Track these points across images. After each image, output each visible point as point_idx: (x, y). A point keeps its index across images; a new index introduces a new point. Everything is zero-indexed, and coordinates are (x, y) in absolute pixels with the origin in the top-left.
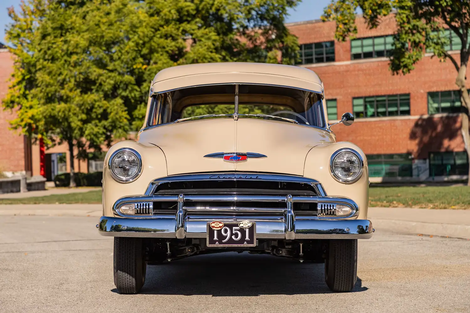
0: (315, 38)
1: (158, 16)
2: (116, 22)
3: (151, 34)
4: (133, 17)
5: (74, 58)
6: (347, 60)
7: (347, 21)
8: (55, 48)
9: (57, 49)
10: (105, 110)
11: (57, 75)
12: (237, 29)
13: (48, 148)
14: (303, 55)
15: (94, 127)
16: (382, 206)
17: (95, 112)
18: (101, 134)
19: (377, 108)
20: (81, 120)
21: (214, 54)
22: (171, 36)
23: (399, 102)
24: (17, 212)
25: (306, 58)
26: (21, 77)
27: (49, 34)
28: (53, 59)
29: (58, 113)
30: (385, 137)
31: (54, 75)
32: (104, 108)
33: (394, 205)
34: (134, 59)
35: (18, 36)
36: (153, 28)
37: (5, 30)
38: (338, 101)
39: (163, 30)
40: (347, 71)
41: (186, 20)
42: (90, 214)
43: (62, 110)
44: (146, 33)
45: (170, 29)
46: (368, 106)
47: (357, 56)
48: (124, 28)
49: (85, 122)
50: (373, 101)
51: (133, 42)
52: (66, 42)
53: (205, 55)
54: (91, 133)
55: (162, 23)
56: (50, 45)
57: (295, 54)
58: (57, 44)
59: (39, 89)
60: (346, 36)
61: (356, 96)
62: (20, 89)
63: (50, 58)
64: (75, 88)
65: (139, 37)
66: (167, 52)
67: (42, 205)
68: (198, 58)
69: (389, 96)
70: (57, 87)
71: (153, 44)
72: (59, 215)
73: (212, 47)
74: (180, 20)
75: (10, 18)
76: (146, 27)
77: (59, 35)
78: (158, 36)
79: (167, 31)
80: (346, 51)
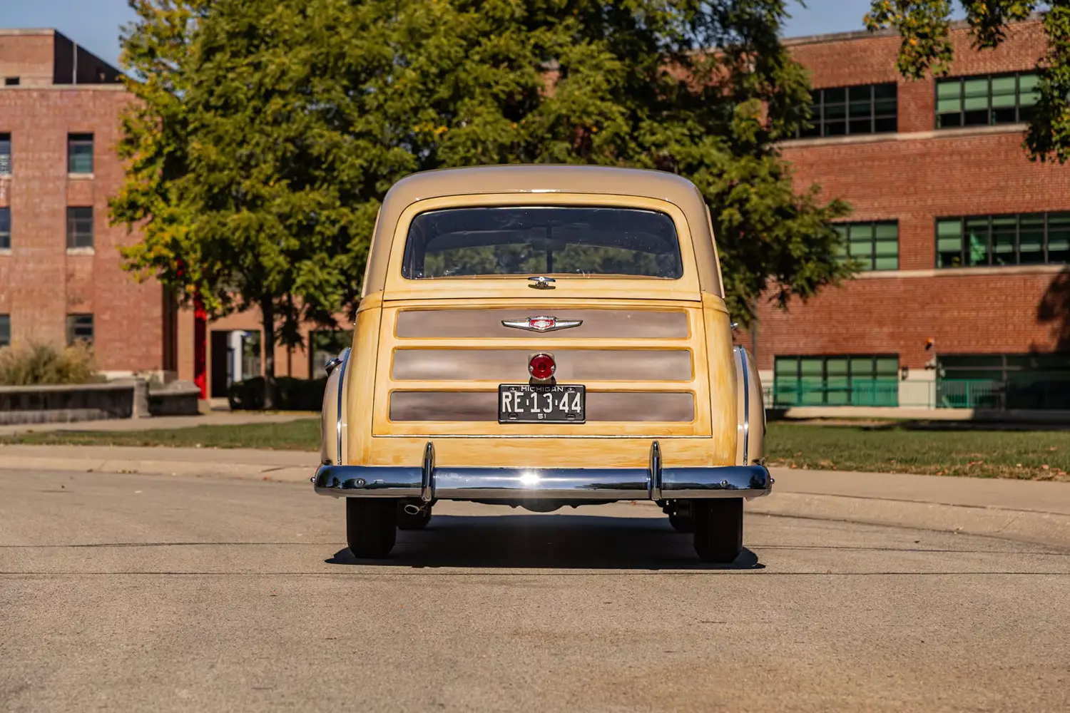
0: (850, 75)
1: (476, 11)
2: (375, 21)
3: (457, 52)
4: (415, 11)
5: (276, 103)
6: (927, 129)
7: (927, 30)
8: (233, 80)
9: (236, 84)
10: (344, 230)
11: (234, 145)
12: (667, 46)
13: (214, 318)
14: (822, 113)
15: (317, 269)
16: (1012, 476)
17: (321, 233)
18: (335, 287)
19: (995, 244)
20: (286, 252)
21: (609, 104)
22: (507, 58)
23: (1046, 231)
24: (95, 464)
25: (830, 121)
26: (153, 149)
27: (221, 48)
28: (228, 108)
29: (233, 234)
30: (1010, 313)
31: (229, 145)
32: (343, 222)
33: (1044, 475)
34: (415, 110)
35: (151, 53)
36: (463, 37)
37: (121, 38)
38: (901, 224)
39: (488, 45)
40: (923, 155)
41: (546, 23)
42: (268, 474)
43: (244, 224)
44: (446, 49)
45: (504, 42)
46: (973, 240)
47: (949, 120)
48: (395, 36)
49: (295, 256)
50: (985, 228)
51: (414, 70)
52: (257, 66)
53: (587, 105)
54: (309, 281)
55: (488, 28)
56: (221, 73)
57: (802, 111)
58: (238, 70)
59: (191, 176)
60: (923, 64)
61: (945, 214)
62: (151, 177)
63: (221, 102)
64: (276, 176)
65: (429, 58)
66: (495, 97)
67: (161, 449)
68: (570, 113)
69: (1024, 215)
70: (234, 173)
71: (463, 75)
72: (199, 476)
73: (605, 86)
74: (530, 23)
75: (132, 10)
76: (446, 35)
77: (244, 51)
78: (477, 58)
79: (495, 46)
80: (925, 107)
